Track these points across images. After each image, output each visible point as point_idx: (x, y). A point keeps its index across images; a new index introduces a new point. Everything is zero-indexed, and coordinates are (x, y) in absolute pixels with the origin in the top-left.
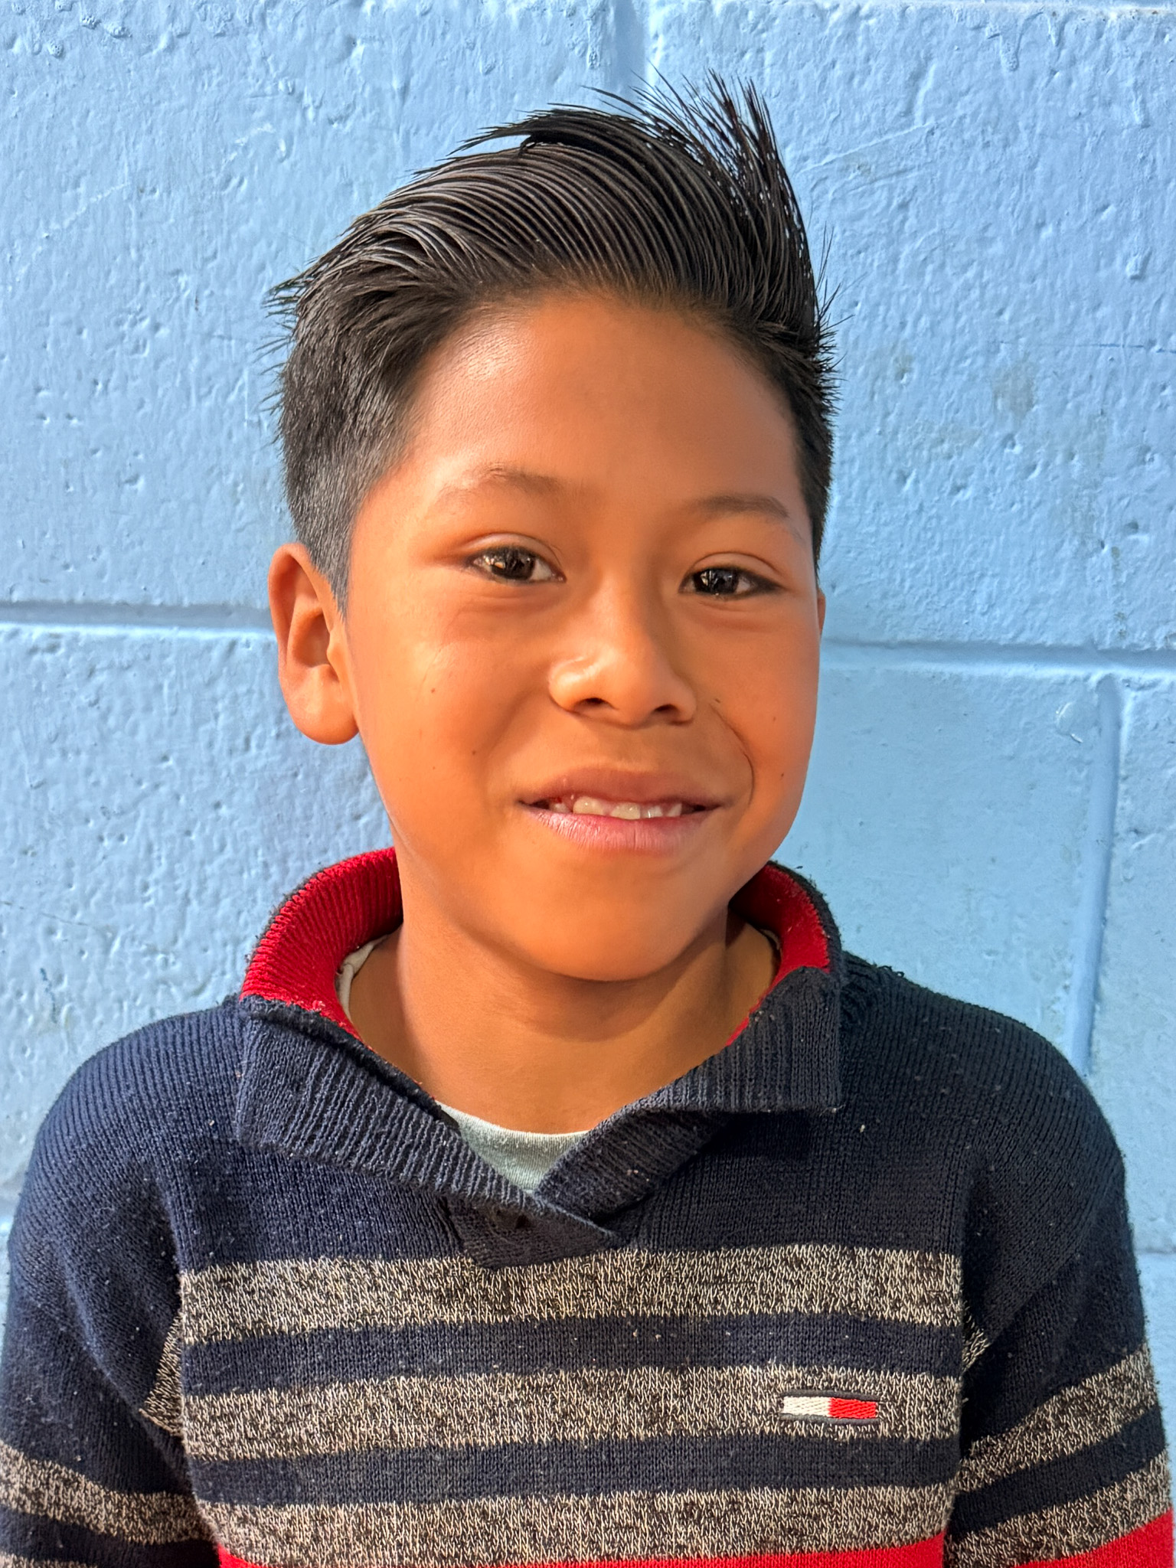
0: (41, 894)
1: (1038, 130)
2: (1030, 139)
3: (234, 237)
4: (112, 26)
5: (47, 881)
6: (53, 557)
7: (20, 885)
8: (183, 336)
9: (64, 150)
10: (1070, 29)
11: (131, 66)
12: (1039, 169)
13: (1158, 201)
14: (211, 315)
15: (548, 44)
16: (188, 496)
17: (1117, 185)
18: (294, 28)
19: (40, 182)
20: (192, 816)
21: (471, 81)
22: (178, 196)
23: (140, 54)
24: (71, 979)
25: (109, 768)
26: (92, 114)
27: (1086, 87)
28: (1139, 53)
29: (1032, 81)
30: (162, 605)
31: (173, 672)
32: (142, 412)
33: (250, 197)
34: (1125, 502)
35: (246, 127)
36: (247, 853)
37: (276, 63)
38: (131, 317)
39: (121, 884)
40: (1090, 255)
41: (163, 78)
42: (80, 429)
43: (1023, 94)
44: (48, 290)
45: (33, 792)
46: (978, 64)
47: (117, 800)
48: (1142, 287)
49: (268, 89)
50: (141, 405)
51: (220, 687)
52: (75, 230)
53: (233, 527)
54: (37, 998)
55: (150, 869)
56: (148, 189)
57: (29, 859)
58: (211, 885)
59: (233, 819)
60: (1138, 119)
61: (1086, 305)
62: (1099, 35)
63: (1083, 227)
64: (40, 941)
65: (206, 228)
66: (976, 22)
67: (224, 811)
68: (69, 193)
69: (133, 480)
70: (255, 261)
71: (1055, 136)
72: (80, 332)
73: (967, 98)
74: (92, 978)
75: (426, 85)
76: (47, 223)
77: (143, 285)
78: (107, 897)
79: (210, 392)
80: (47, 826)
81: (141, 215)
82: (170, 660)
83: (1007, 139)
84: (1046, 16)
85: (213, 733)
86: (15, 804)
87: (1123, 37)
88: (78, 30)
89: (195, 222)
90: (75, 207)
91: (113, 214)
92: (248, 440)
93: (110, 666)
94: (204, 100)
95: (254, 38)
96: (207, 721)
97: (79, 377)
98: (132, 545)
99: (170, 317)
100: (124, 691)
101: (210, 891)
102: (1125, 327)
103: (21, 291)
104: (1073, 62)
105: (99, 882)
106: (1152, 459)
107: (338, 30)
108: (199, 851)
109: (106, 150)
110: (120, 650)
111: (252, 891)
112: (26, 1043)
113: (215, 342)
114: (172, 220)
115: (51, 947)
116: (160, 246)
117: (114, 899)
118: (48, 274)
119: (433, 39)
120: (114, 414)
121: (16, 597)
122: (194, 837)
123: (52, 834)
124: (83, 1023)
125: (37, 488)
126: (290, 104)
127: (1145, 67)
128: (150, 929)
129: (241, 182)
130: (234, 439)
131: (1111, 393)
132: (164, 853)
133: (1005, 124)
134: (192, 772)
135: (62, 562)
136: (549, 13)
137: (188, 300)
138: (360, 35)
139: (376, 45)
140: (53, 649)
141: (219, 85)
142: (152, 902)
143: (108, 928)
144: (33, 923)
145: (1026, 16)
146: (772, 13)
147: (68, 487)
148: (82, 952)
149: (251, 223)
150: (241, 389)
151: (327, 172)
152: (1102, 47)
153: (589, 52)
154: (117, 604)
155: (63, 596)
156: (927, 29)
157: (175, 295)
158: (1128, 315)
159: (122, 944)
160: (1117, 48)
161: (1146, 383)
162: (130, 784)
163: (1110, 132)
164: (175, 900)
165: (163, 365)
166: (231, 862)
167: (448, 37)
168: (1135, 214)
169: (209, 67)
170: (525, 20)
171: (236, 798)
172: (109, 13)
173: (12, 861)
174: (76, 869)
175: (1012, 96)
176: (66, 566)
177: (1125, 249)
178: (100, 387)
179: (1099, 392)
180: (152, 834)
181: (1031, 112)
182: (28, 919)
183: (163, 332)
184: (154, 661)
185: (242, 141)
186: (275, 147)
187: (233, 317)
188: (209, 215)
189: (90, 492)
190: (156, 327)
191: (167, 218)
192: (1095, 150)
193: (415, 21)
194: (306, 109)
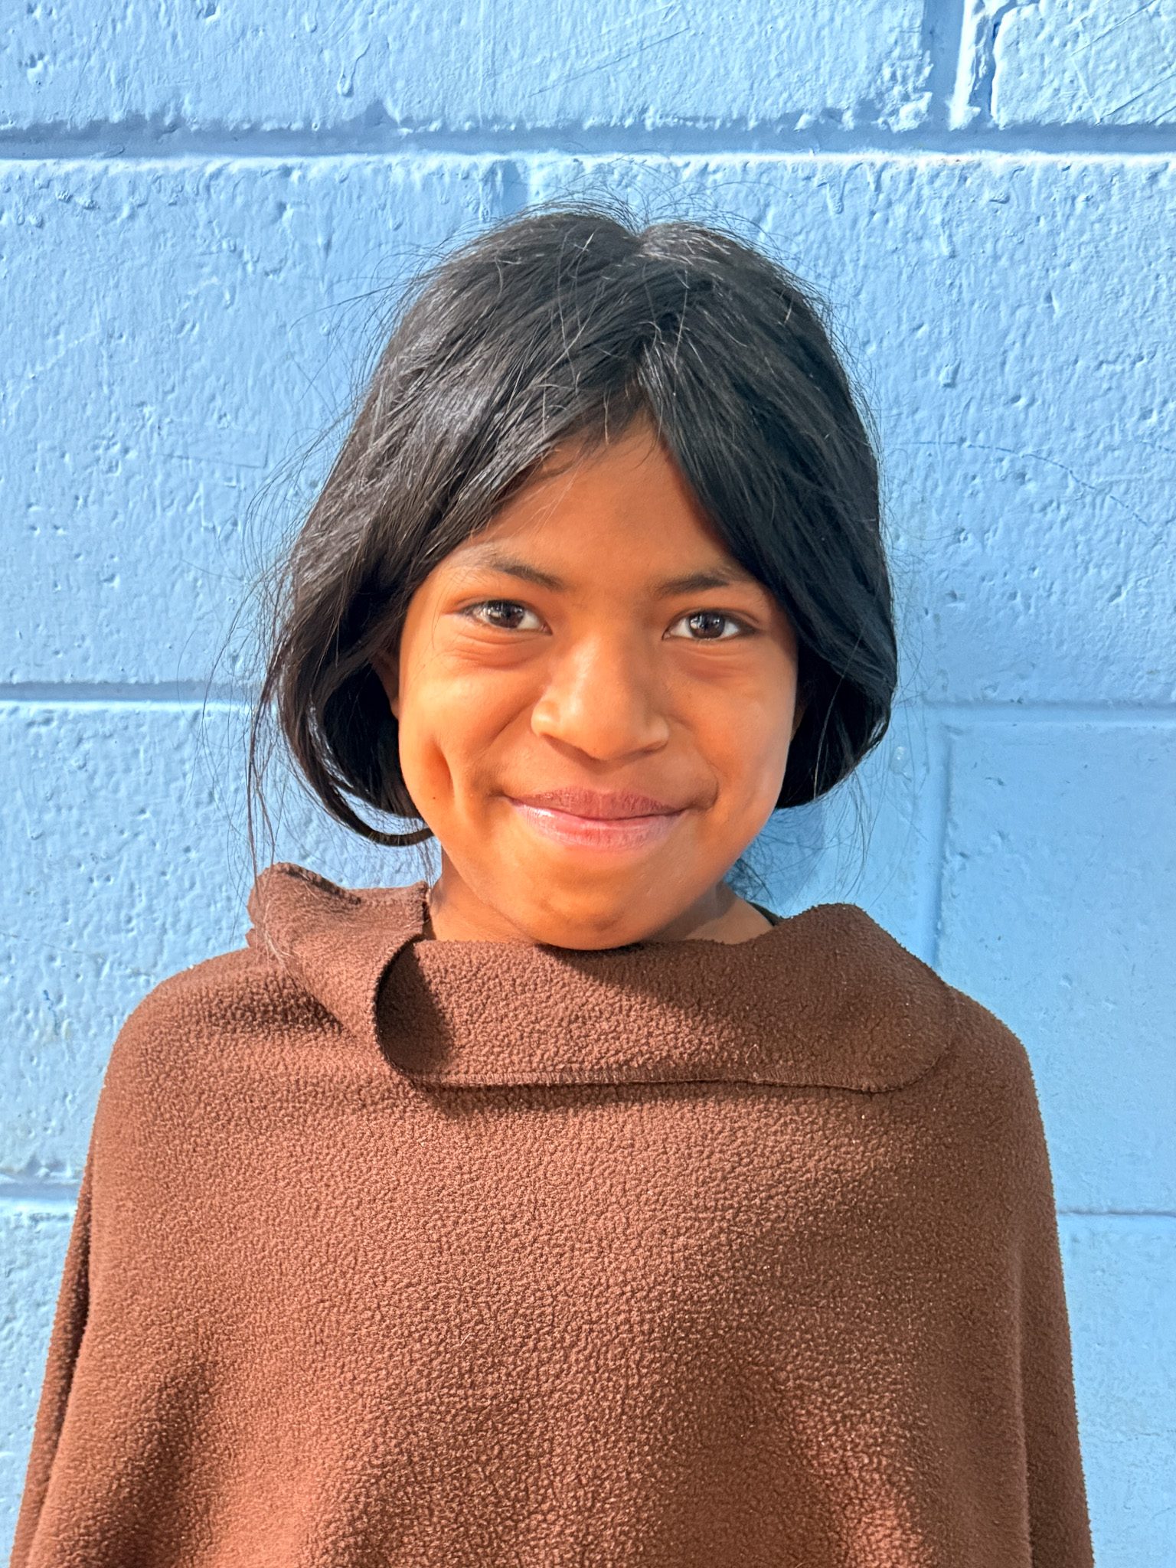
0: (43, 928)
1: (861, 263)
2: (855, 272)
3: (189, 373)
4: (83, 200)
5: (47, 916)
6: (45, 645)
7: (25, 920)
8: (149, 457)
9: (46, 304)
10: (886, 176)
11: (99, 232)
12: (863, 296)
13: (965, 320)
14: (172, 438)
15: (447, 202)
16: (156, 590)
17: (929, 307)
18: (233, 197)
19: (26, 331)
20: (166, 859)
21: (383, 237)
22: (141, 341)
23: (107, 222)
24: (69, 998)
25: (97, 820)
26: (68, 273)
27: (901, 225)
28: (945, 194)
29: (855, 222)
30: (137, 683)
31: (147, 740)
32: (115, 522)
33: (202, 338)
34: (944, 575)
35: (196, 281)
36: (213, 889)
37: (220, 226)
38: (105, 442)
39: (109, 918)
40: (907, 368)
41: (125, 241)
42: (64, 537)
43: (848, 233)
44: (35, 421)
45: (33, 842)
46: (809, 209)
47: (103, 847)
48: (954, 392)
49: (214, 248)
50: (115, 515)
51: (187, 751)
52: (56, 370)
53: (195, 616)
54: (41, 1015)
55: (132, 905)
56: (117, 335)
57: (32, 899)
58: (184, 917)
59: (200, 861)
60: (945, 251)
61: (905, 410)
62: (911, 181)
63: (901, 344)
64: (43, 969)
65: (165, 366)
66: (806, 173)
67: (193, 855)
68: (50, 341)
69: (111, 579)
70: (207, 392)
71: (875, 268)
72: (63, 456)
73: (801, 238)
74: (87, 997)
75: (347, 239)
76: (33, 366)
77: (114, 415)
78: (98, 929)
79: (172, 503)
80: (46, 870)
81: (111, 357)
82: (144, 729)
83: (835, 270)
84: (865, 166)
85: (183, 790)
86: (19, 853)
87: (931, 181)
88: (55, 204)
89: (156, 362)
90: (56, 350)
91: (87, 355)
92: (205, 544)
93: (95, 736)
94: (161, 259)
95: (201, 205)
96: (177, 779)
97: (63, 494)
98: (111, 633)
99: (137, 442)
100: (106, 757)
101: (183, 922)
102: (940, 427)
103: (13, 423)
104: (890, 204)
105: (91, 916)
106: (966, 539)
107: (271, 197)
108: (173, 888)
109: (80, 304)
110: (103, 721)
111: (218, 921)
112: (34, 1052)
113: (174, 461)
114: (136, 361)
115: (51, 973)
116: (127, 383)
117: (103, 930)
118: (35, 409)
119: (350, 202)
120: (93, 523)
121: (16, 679)
122: (168, 877)
123: (50, 878)
124: (80, 1035)
125: (30, 588)
126: (233, 260)
127: (950, 208)
128: (134, 955)
129: (193, 327)
130: (194, 543)
131: (929, 483)
132: (143, 892)
133: (833, 259)
134: (166, 822)
135: (53, 648)
136: (447, 179)
137: (152, 427)
138: (290, 201)
139: (303, 208)
140: (47, 721)
141: (173, 246)
142: (135, 933)
143: (98, 955)
144: (37, 953)
145: (850, 166)
146: (634, 172)
147: (56, 586)
148: (78, 976)
149: (203, 360)
150: (198, 500)
151: (265, 315)
152: (914, 191)
153: (481, 209)
154: (100, 683)
155: (55, 679)
156: (765, 179)
157: (141, 423)
158: (943, 417)
159: (111, 968)
160: (926, 192)
161: (959, 474)
162: (114, 835)
163: (921, 263)
164: (153, 930)
165: (132, 483)
166: (200, 896)
167: (363, 199)
168: (946, 331)
169: (164, 232)
170: (427, 183)
171: (203, 843)
172: (80, 189)
173: (17, 900)
174: (71, 906)
175: (839, 234)
176: (57, 653)
177: (938, 361)
178: (81, 501)
179: (918, 484)
180: (133, 876)
181: (854, 248)
182: (32, 949)
183: (132, 455)
184: (132, 730)
185: (193, 292)
186: (221, 296)
187: (190, 440)
188: (167, 356)
189: (75, 590)
190: (126, 451)
191: (132, 359)
192: (910, 278)
193: (335, 187)
194: (246, 263)
